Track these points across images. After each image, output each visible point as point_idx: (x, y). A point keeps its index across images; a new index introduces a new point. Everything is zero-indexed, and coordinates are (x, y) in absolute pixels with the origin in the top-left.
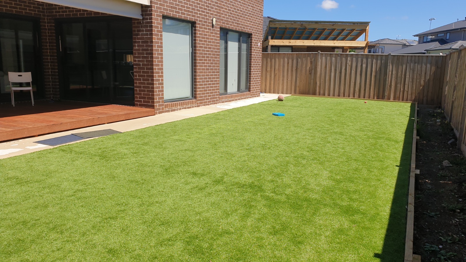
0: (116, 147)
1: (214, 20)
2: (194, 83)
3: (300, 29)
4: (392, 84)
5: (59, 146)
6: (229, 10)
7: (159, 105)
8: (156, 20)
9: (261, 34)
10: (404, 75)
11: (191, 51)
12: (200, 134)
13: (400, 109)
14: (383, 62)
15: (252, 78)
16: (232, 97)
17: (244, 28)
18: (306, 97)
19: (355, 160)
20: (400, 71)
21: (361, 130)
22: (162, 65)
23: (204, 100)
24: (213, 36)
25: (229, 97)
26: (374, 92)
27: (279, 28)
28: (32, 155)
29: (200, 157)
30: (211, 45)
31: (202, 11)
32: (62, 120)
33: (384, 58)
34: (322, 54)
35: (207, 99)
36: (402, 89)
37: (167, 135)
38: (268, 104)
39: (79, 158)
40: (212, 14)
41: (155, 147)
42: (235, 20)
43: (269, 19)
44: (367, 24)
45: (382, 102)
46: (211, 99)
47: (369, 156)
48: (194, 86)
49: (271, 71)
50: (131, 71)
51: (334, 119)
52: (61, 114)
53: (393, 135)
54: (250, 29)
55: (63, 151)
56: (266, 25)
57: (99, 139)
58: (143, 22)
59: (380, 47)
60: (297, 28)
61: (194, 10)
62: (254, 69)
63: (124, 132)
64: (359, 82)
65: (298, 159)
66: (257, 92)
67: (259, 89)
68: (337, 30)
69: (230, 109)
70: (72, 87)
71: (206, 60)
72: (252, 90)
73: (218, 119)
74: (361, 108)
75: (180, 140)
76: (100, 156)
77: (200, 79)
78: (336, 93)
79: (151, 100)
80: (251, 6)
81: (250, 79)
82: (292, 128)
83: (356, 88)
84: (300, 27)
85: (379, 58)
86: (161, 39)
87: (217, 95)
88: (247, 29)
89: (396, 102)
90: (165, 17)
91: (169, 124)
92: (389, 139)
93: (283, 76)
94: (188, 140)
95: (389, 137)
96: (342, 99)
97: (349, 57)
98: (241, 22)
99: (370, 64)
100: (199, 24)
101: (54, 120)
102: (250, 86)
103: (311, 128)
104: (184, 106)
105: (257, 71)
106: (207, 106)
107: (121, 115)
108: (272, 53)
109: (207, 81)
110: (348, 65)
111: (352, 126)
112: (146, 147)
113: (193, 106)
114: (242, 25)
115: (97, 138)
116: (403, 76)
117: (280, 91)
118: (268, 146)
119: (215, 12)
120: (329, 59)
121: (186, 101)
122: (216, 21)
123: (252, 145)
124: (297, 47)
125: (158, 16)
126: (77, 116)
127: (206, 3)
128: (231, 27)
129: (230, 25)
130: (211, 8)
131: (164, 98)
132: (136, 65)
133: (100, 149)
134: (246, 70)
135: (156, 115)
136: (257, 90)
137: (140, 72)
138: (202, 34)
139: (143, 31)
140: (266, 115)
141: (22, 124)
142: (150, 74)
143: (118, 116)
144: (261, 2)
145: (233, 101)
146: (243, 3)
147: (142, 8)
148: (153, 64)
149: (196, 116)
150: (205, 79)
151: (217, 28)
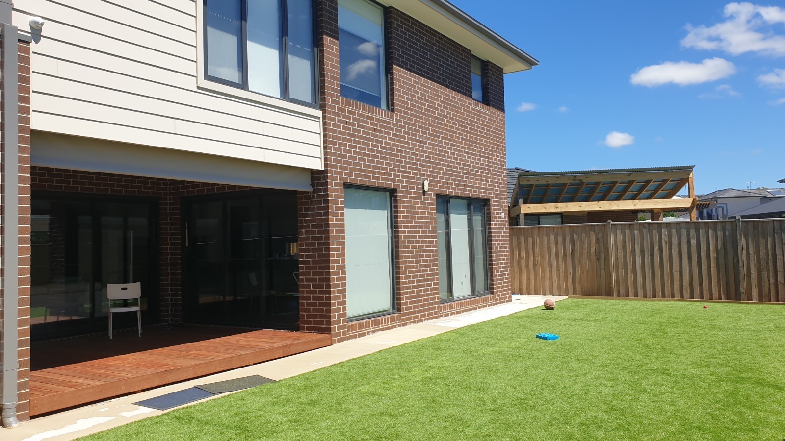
0: (264, 409)
1: (426, 183)
2: (396, 286)
3: (573, 185)
4: (752, 272)
5: (171, 409)
6: (450, 166)
7: (339, 328)
8: (335, 192)
9: (505, 199)
10: (772, 254)
12: (407, 380)
13: (774, 317)
14: (727, 233)
15: (494, 270)
16: (462, 305)
17: (475, 191)
18: (595, 301)
19: (699, 428)
20: (762, 247)
21: (703, 364)
22: (344, 261)
23: (414, 313)
24: (426, 208)
25: (457, 306)
26: (719, 288)
27: (537, 185)
28: (127, 429)
29: (407, 428)
30: (422, 222)
31: (407, 172)
32: (181, 363)
33: (728, 226)
34: (615, 225)
35: (418, 312)
36: (772, 281)
37: (350, 384)
38: (527, 317)
39: (203, 433)
40: (423, 175)
41: (330, 408)
42: (459, 181)
43: (519, 172)
44: (689, 169)
45: (737, 305)
46: (425, 310)
47: (725, 420)
48: (396, 291)
49: (527, 257)
50: (296, 273)
51: (650, 344)
52: (180, 351)
53: (769, 373)
54: (485, 192)
55: (178, 419)
56: (513, 181)
57: (238, 395)
58: (314, 196)
59: (718, 205)
60: (567, 184)
61: (394, 170)
62: (497, 256)
63: (280, 381)
64: (688, 271)
65: (588, 427)
66: (505, 294)
67: (509, 290)
68: (636, 183)
69: (460, 329)
70: (203, 299)
71: (415, 247)
72: (497, 292)
73: (439, 349)
74: (699, 319)
75: (372, 394)
76: (236, 428)
77: (406, 278)
78: (649, 291)
79: (325, 320)
80: (486, 157)
81: (492, 272)
82: (574, 364)
83: (684, 281)
84: (571, 181)
85: (719, 227)
86: (343, 220)
87: (436, 303)
88: (481, 192)
89: (765, 305)
90: (347, 186)
91: (355, 361)
92: (761, 383)
93: (551, 265)
94: (386, 392)
95: (761, 377)
96: (662, 303)
97: (664, 228)
98: (471, 183)
99: (705, 239)
100: (402, 192)
101: (169, 362)
102: (492, 284)
103: (609, 363)
104: (380, 325)
105: (504, 259)
106: (420, 323)
107: (277, 348)
108: (527, 228)
109: (418, 281)
110: (663, 241)
111: (685, 355)
112: (313, 410)
113: (396, 324)
114: (472, 187)
115: (234, 392)
116: (770, 257)
117: (548, 291)
118: (531, 402)
119: (426, 171)
120: (628, 234)
121: (383, 317)
122: (429, 185)
123: (500, 402)
124: (570, 214)
125: (336, 184)
126: (206, 353)
127: (412, 159)
128: (454, 192)
129: (453, 188)
130: (420, 165)
131: (347, 314)
132: (303, 262)
133: (238, 414)
134: (484, 257)
135: (334, 345)
136: (505, 290)
137: (308, 274)
138: (407, 207)
139: (314, 209)
140: (525, 338)
141: (118, 371)
142: (324, 277)
143: (271, 350)
144: (502, 150)
145: (465, 313)
146: (471, 154)
147: (312, 175)
148: (329, 260)
149: (401, 344)
150: (414, 277)
151: (430, 195)
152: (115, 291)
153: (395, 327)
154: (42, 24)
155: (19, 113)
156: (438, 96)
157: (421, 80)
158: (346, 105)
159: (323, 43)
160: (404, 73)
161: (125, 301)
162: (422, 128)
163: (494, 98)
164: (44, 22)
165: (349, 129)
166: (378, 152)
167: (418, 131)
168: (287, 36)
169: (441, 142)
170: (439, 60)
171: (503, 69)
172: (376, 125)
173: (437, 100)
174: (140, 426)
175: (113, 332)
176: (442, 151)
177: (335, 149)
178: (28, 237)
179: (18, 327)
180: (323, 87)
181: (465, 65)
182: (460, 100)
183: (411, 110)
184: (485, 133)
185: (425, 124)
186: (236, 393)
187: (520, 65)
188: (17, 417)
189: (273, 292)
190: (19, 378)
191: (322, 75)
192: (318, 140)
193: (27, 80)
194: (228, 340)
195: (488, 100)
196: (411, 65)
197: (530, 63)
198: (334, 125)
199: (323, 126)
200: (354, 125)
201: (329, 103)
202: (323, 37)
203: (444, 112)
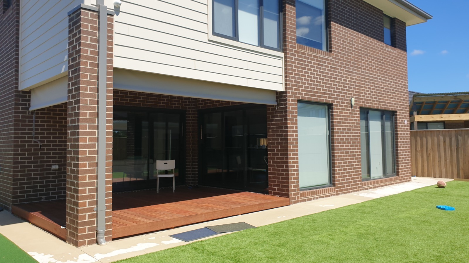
0: (250, 247)
1: (353, 99)
2: (332, 169)
3: (454, 102)
6: (370, 88)
7: (295, 194)
8: (292, 105)
9: (408, 111)
11: (328, 134)
12: (345, 234)
15: (400, 160)
16: (377, 182)
17: (387, 105)
22: (297, 151)
23: (344, 187)
24: (353, 117)
25: (374, 183)
27: (426, 102)
30: (350, 126)
31: (340, 92)
32: (197, 211)
35: (347, 186)
37: (306, 234)
38: (425, 192)
39: (211, 261)
40: (351, 94)
41: (293, 250)
42: (376, 98)
43: (414, 94)
46: (352, 185)
49: (422, 151)
50: (265, 157)
54: (393, 106)
55: (196, 249)
58: (278, 108)
60: (449, 101)
61: (331, 91)
62: (401, 150)
63: (258, 227)
66: (407, 176)
67: (410, 173)
69: (377, 199)
70: (210, 171)
71: (345, 143)
72: (401, 174)
73: (365, 213)
75: (322, 242)
77: (339, 163)
79: (285, 189)
80: (394, 82)
81: (398, 161)
84: (453, 99)
86: (296, 124)
87: (359, 181)
88: (391, 106)
90: (300, 101)
93: (440, 157)
94: (332, 242)
98: (383, 99)
100: (337, 105)
101: (191, 210)
102: (398, 169)
104: (322, 194)
105: (406, 152)
107: (255, 205)
109: (347, 166)
112: (282, 250)
114: (385, 102)
115: (230, 233)
117: (437, 174)
119: (353, 91)
121: (323, 189)
122: (355, 101)
124: (451, 122)
125: (292, 101)
126: (212, 205)
127: (343, 83)
128: (372, 106)
129: (372, 103)
130: (349, 87)
131: (300, 185)
132: (270, 151)
133: (233, 249)
134: (392, 151)
135: (291, 205)
136: (407, 173)
137: (274, 158)
138: (340, 116)
139: (277, 117)
140: (428, 208)
141: (161, 214)
142: (284, 161)
143: (252, 206)
144: (405, 78)
145: (379, 188)
146: (384, 80)
147: (276, 95)
148: (288, 150)
149: (337, 208)
150: (344, 163)
151: (356, 107)
152: (161, 165)
153: (331, 195)
154: (120, 4)
155: (107, 57)
156: (361, 41)
157: (349, 31)
158: (300, 49)
159: (285, 10)
160: (338, 27)
161: (166, 171)
162: (350, 62)
163: (399, 42)
164: (121, 3)
165: (301, 64)
166: (320, 79)
167: (348, 65)
168: (263, 6)
169: (363, 72)
170: (362, 18)
171: (405, 23)
172: (319, 61)
173: (361, 44)
174: (173, 252)
175: (159, 189)
176: (364, 78)
177: (292, 77)
178: (111, 131)
179: (106, 185)
180: (285, 38)
181: (380, 21)
182: (376, 44)
183: (343, 51)
184: (394, 66)
185: (352, 60)
186: (231, 234)
187: (419, 20)
188: (105, 239)
189: (251, 169)
190: (106, 215)
191: (285, 30)
192: (281, 72)
193: (111, 38)
194: (225, 197)
195: (395, 44)
196: (343, 22)
197: (426, 17)
198: (292, 62)
199: (285, 62)
200: (304, 61)
201: (288, 48)
202: (285, 6)
203: (365, 52)
